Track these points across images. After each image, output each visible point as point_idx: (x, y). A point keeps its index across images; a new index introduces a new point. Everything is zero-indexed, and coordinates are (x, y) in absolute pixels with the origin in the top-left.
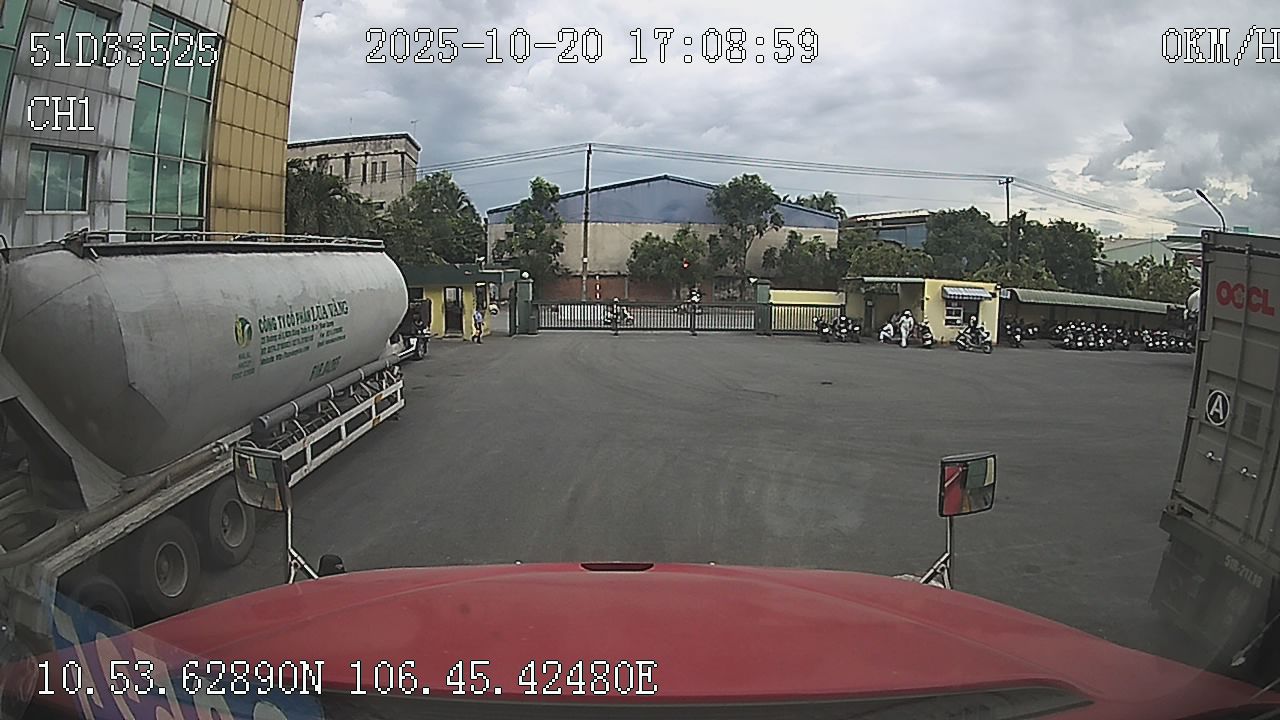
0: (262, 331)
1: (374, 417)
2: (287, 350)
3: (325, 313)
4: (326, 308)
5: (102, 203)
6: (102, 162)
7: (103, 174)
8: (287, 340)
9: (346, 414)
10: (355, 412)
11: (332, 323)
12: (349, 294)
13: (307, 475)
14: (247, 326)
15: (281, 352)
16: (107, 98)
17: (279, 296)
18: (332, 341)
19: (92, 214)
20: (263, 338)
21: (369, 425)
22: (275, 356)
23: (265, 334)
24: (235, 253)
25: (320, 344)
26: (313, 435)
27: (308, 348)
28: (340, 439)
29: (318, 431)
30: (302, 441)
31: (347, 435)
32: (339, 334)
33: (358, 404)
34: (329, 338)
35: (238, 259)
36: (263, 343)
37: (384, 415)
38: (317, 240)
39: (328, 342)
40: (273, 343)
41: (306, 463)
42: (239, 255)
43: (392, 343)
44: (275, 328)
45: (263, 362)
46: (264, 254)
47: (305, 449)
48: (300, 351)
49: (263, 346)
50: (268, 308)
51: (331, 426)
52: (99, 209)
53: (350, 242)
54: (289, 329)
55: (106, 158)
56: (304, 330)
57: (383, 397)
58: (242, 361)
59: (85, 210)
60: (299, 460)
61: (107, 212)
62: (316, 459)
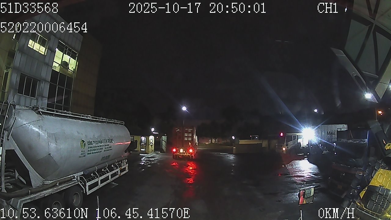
0: (88, 145)
1: (119, 174)
2: (95, 151)
3: (107, 141)
4: (107, 140)
5: (40, 97)
6: (41, 84)
7: (41, 88)
8: (95, 148)
9: (110, 173)
10: (114, 172)
11: (108, 145)
12: (113, 137)
13: (99, 189)
14: (84, 143)
15: (94, 152)
16: (44, 65)
17: (94, 135)
18: (108, 150)
19: (37, 99)
20: (88, 147)
21: (117, 176)
22: (92, 153)
23: (89, 146)
24: (82, 120)
25: (105, 151)
26: (101, 177)
27: (101, 151)
28: (109, 180)
29: (103, 176)
30: (98, 179)
31: (111, 178)
32: (111, 148)
33: (115, 170)
34: (107, 149)
35: (82, 122)
36: (88, 148)
37: (122, 174)
38: (105, 119)
39: (107, 150)
40: (91, 149)
41: (98, 185)
42: (82, 121)
43: (125, 153)
44: (92, 145)
45: (88, 154)
46: (90, 122)
47: (98, 181)
48: (99, 152)
49: (88, 149)
50: (91, 138)
51: (107, 175)
52: (40, 99)
53: (115, 121)
54: (96, 145)
55: (43, 83)
56: (101, 146)
57: (122, 168)
58: (82, 153)
59: (35, 97)
60: (96, 184)
61: (42, 100)
62: (102, 184)
